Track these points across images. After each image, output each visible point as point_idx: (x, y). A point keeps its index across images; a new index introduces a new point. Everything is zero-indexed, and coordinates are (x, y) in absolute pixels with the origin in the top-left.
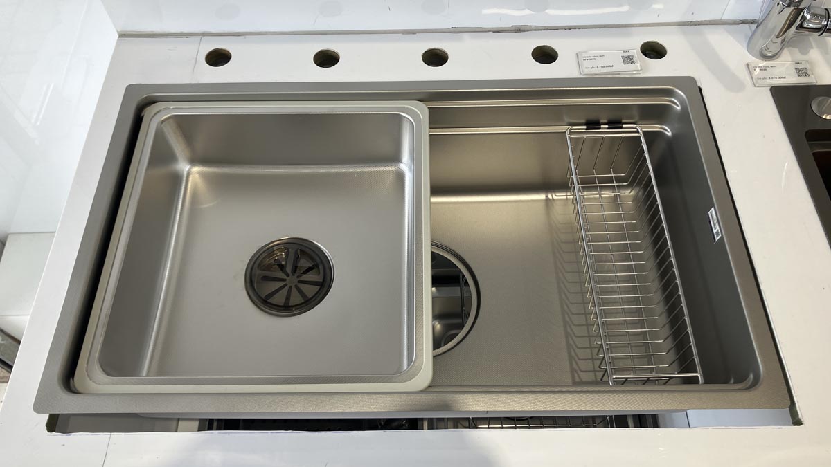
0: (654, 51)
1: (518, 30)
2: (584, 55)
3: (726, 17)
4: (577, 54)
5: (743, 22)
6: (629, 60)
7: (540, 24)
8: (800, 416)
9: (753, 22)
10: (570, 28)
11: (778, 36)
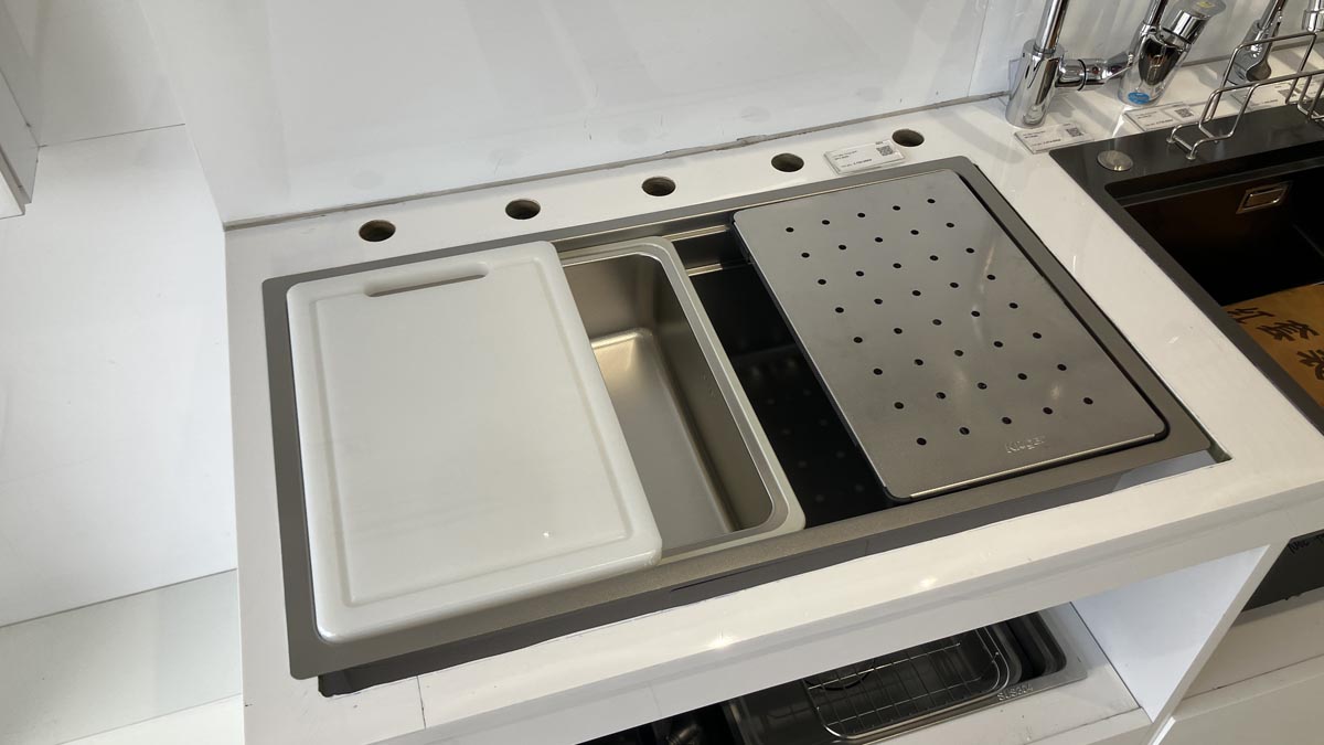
0: (909, 139)
1: (745, 143)
2: (834, 154)
3: (973, 92)
4: (825, 156)
5: (991, 96)
6: (886, 151)
7: (768, 133)
8: (1226, 451)
9: (1002, 94)
10: (804, 132)
11: (1036, 104)
